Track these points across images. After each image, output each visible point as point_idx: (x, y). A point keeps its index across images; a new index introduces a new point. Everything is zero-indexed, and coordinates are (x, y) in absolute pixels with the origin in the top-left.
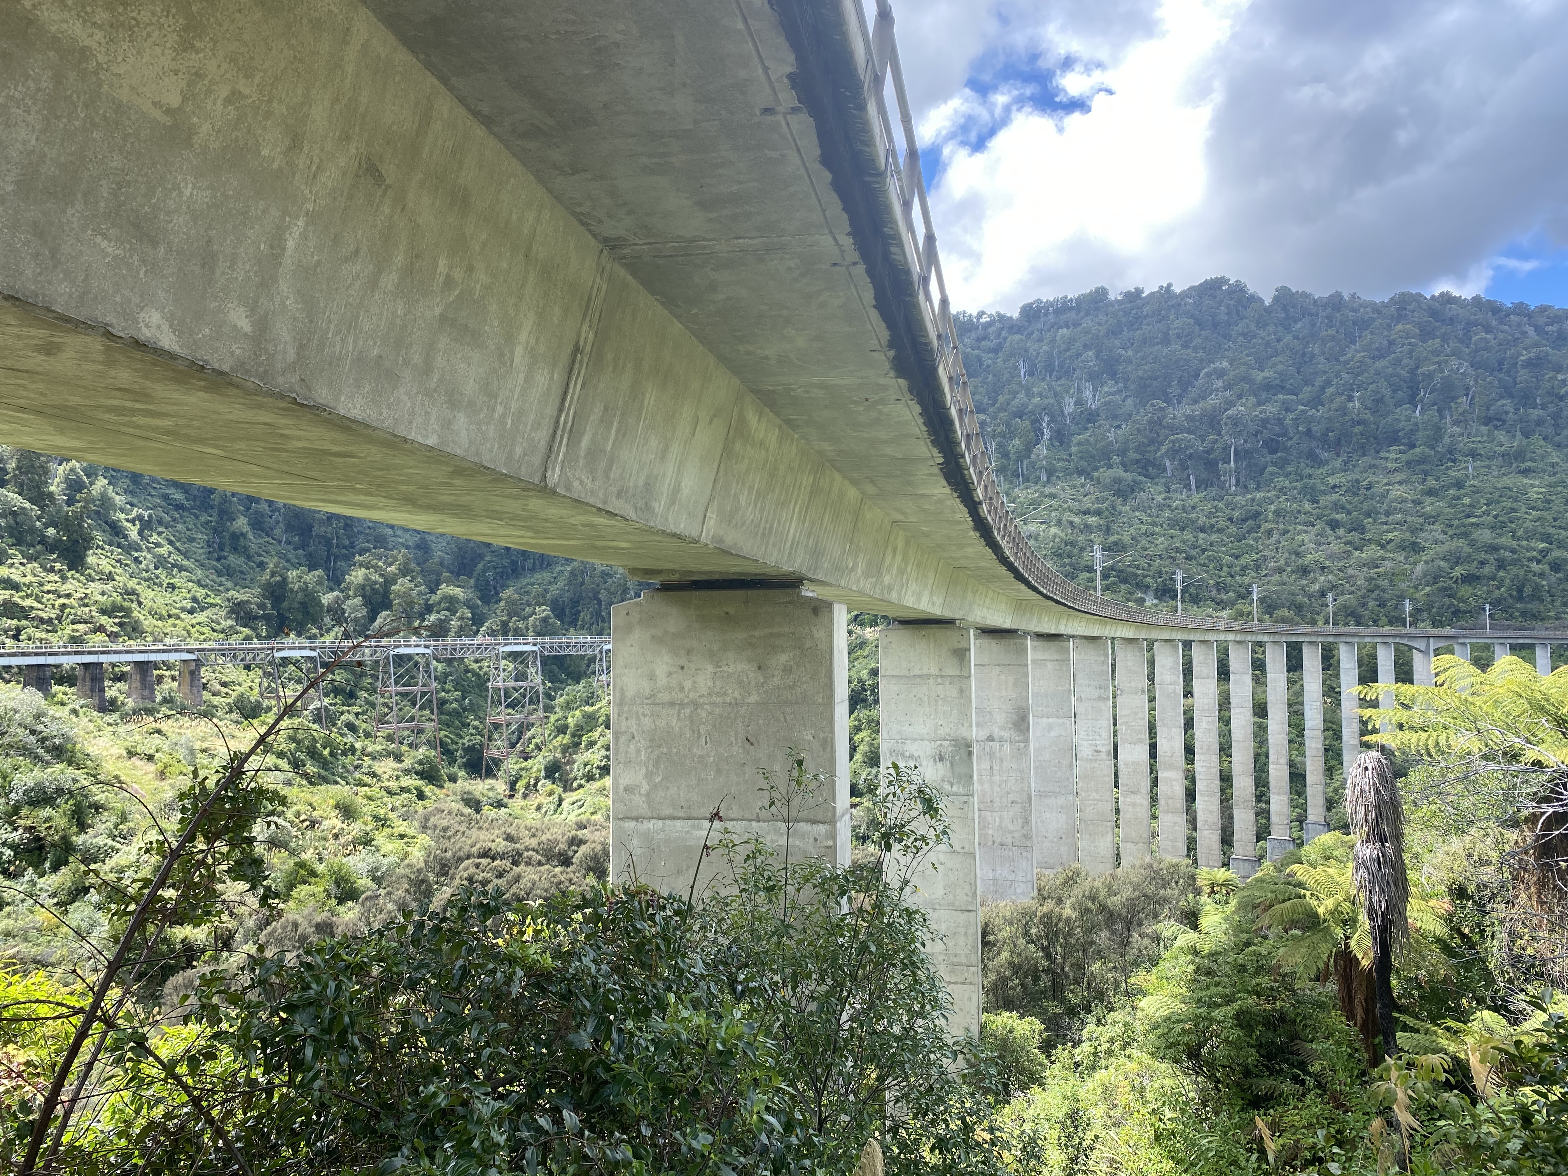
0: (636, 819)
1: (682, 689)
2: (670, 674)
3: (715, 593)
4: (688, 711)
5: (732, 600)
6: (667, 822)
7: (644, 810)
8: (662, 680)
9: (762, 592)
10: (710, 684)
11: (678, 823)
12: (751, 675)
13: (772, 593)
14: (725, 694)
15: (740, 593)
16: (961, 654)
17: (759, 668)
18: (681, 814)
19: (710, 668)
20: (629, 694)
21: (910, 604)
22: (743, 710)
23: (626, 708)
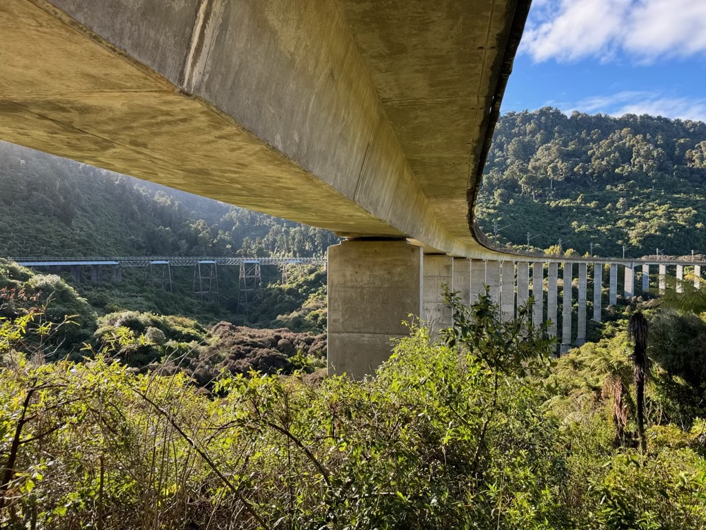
0: (338, 333)
1: (357, 281)
2: (352, 275)
3: (371, 242)
4: (359, 290)
5: (377, 246)
6: (350, 334)
7: (341, 328)
8: (348, 278)
9: (390, 242)
10: (368, 279)
11: (355, 334)
12: (385, 276)
13: (394, 242)
14: (375, 283)
15: (381, 242)
16: (448, 267)
17: (389, 273)
18: (356, 331)
19: (368, 273)
20: (335, 283)
21: (434, 247)
22: (381, 290)
23: (334, 289)
